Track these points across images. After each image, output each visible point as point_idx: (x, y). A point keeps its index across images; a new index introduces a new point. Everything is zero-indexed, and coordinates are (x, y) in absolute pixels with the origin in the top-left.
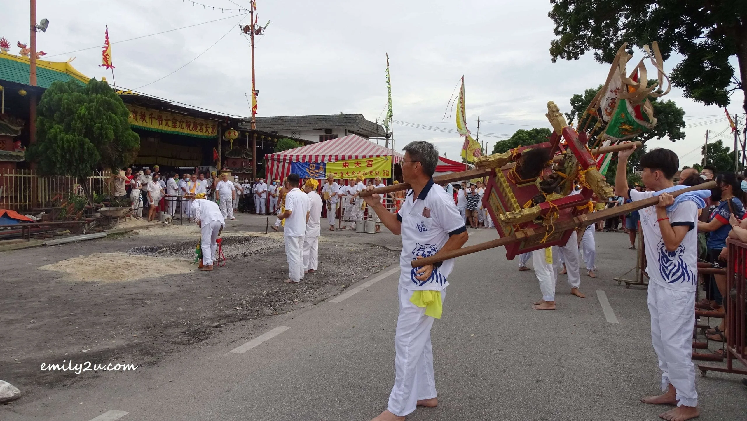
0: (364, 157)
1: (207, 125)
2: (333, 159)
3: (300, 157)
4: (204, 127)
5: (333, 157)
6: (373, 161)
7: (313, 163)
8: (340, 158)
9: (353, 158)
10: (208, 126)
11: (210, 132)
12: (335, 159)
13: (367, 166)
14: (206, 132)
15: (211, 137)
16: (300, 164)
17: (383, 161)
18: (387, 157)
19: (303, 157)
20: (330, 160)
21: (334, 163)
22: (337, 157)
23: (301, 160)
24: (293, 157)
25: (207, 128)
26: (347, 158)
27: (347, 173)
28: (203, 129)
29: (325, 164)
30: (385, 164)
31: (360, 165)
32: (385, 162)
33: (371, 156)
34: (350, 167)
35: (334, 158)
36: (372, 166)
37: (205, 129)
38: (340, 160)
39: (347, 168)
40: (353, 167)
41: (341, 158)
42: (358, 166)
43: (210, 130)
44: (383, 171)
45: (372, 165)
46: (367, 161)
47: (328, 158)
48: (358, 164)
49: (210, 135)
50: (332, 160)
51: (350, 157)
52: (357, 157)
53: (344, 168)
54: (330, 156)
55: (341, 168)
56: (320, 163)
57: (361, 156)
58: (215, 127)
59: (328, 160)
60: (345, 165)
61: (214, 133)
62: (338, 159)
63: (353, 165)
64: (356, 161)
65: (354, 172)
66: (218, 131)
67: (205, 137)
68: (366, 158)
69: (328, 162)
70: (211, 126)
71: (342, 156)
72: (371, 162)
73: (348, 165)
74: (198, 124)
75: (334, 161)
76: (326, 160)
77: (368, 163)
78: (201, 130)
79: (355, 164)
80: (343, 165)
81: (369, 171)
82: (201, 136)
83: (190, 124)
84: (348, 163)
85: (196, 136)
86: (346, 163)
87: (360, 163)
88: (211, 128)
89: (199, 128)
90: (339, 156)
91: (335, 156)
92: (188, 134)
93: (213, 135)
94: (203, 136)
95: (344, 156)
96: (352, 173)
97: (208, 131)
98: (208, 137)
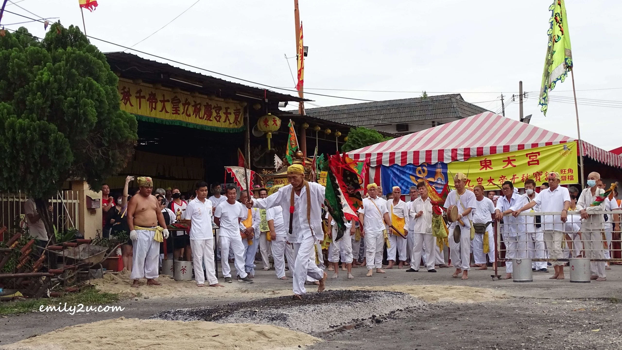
0: (521, 147)
1: (227, 109)
2: (461, 155)
3: (396, 156)
4: (221, 114)
5: (461, 152)
6: (539, 153)
7: (422, 165)
8: (473, 152)
9: (500, 149)
10: (229, 111)
11: (232, 121)
12: (465, 155)
13: (529, 164)
14: (225, 121)
15: (233, 129)
16: (398, 170)
17: (559, 151)
18: (567, 145)
19: (402, 156)
20: (454, 158)
21: (462, 162)
22: (467, 150)
23: (398, 162)
24: (384, 157)
25: (227, 113)
26: (486, 151)
27: (490, 180)
28: (220, 117)
29: (445, 166)
30: (564, 158)
31: (514, 163)
32: (564, 154)
33: (535, 145)
34: (495, 169)
35: (463, 153)
36: (538, 164)
37: (223, 117)
38: (473, 157)
39: (489, 170)
40: (501, 168)
41: (476, 153)
42: (510, 166)
43: (232, 118)
44: (562, 171)
45: (538, 161)
46: (527, 155)
47: (450, 154)
48: (509, 161)
49: (231, 126)
50: (458, 158)
51: (493, 150)
52: (506, 149)
53: (484, 170)
54: (454, 151)
55: (478, 171)
56: (437, 164)
57: (515, 145)
58: (240, 112)
59: (451, 158)
60: (484, 164)
61: (238, 123)
62: (469, 155)
63: (500, 165)
64: (506, 156)
65: (503, 176)
66: (245, 119)
67: (224, 131)
68: (525, 149)
69: (451, 161)
70: (234, 110)
71: (478, 148)
72: (536, 156)
73: (491, 164)
74: (213, 107)
75: (461, 159)
76: (446, 158)
77: (530, 158)
78: (218, 118)
79: (504, 161)
80: (481, 165)
81: (534, 174)
82: (217, 128)
83: (200, 107)
84: (490, 161)
85: (209, 129)
86: (485, 161)
87: (514, 160)
88: (234, 113)
89: (214, 114)
90: (472, 149)
91: (465, 149)
92: (197, 125)
93: (236, 127)
94: (221, 128)
95: (482, 148)
96: (500, 179)
97: (229, 120)
98: (229, 129)
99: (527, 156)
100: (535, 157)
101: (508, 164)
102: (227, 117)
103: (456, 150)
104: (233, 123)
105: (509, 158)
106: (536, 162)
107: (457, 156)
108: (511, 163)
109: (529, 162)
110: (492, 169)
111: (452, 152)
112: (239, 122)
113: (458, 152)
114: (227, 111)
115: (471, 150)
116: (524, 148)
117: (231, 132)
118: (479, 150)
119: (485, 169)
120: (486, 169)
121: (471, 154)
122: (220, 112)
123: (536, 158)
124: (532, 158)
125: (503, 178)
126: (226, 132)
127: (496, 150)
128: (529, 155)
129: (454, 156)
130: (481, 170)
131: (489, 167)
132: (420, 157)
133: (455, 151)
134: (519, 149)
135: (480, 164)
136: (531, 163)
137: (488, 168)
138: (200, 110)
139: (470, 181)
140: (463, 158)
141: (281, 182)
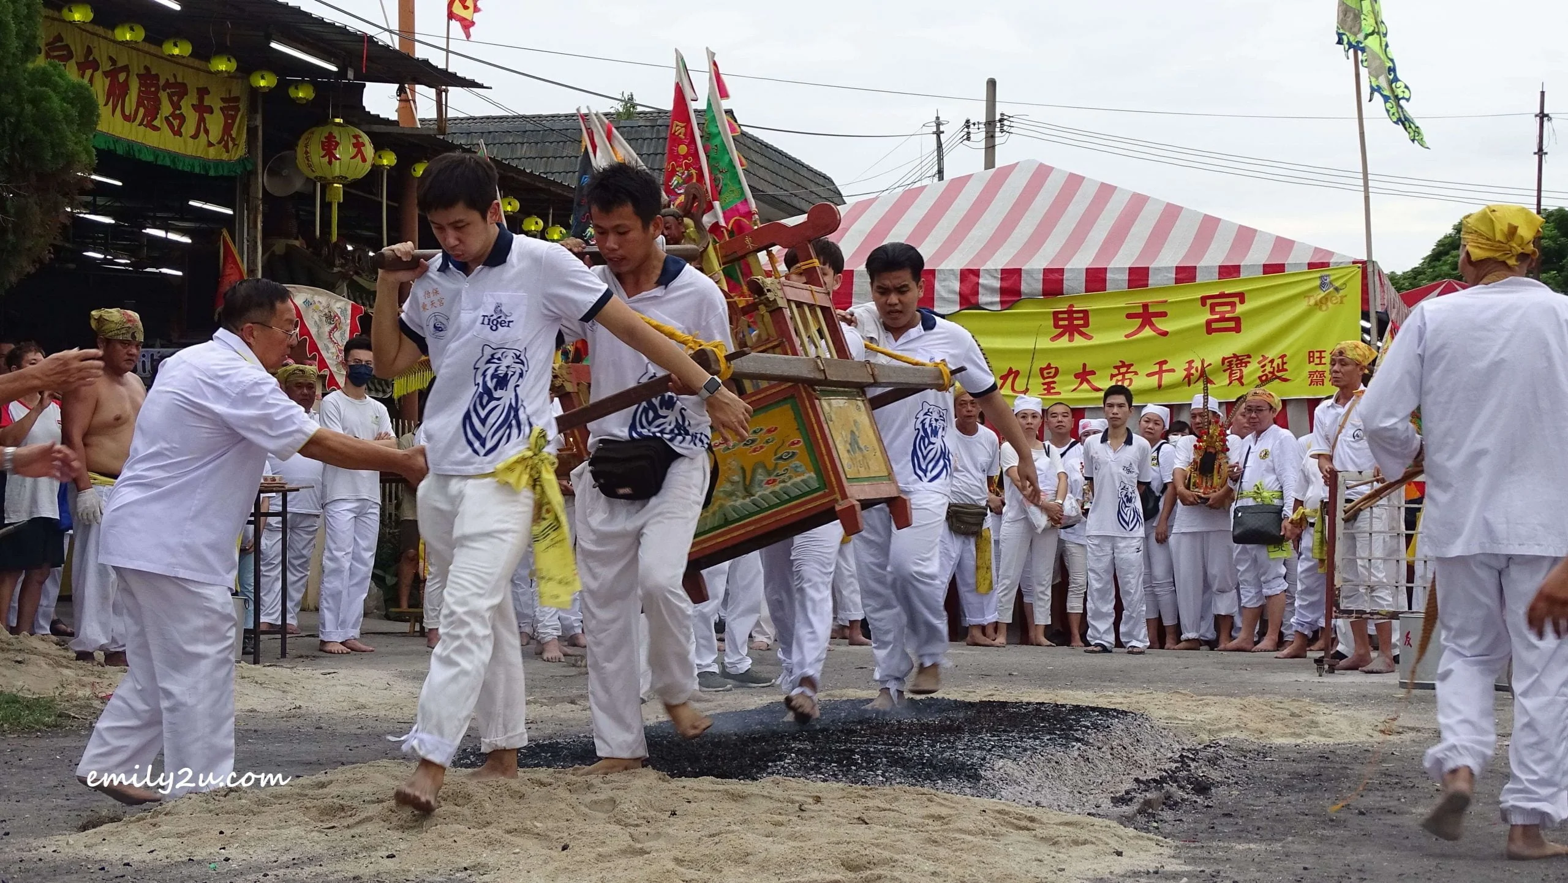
0: (1185, 275)
1: (203, 92)
2: (991, 290)
4: (187, 107)
5: (990, 281)
6: (1241, 297)
8: (1031, 284)
9: (1117, 279)
10: (207, 101)
11: (214, 136)
12: (1003, 291)
13: (1209, 328)
14: (195, 136)
15: (218, 163)
17: (1305, 294)
18: (1333, 275)
20: (968, 299)
21: (994, 314)
22: (1011, 275)
25: (202, 109)
26: (1074, 282)
27: (1084, 375)
28: (182, 119)
30: (1319, 316)
31: (1162, 325)
32: (1319, 304)
33: (1229, 271)
34: (1099, 338)
35: (997, 284)
36: (1237, 329)
37: (192, 118)
38: (1031, 298)
39: (1079, 341)
40: (1119, 336)
41: (1039, 286)
42: (1147, 332)
43: (215, 124)
44: (1311, 355)
45: (1237, 320)
46: (1204, 300)
47: (956, 285)
48: (1146, 316)
49: (212, 153)
50: (983, 299)
51: (1096, 279)
52: (1138, 277)
53: (1064, 342)
54: (969, 276)
55: (1044, 343)
57: (1167, 269)
58: (237, 109)
59: (957, 298)
60: (1066, 323)
61: (231, 144)
62: (1018, 293)
63: (1118, 326)
64: (1137, 300)
65: (1123, 365)
66: (252, 132)
67: (193, 166)
68: (1198, 281)
69: (957, 308)
70: (222, 99)
71: (1047, 271)
72: (1233, 304)
73: (1086, 325)
74: (162, 82)
75: (992, 303)
76: (944, 299)
77: (1212, 311)
78: (176, 123)
79: (1129, 316)
80: (1056, 326)
81: (1224, 359)
82: (174, 156)
83: (126, 80)
84: (1085, 312)
85: (150, 158)
86: (1070, 312)
87: (1164, 314)
88: (221, 109)
89: (166, 109)
90: (1028, 272)
91: (1003, 271)
92: (117, 140)
93: (225, 157)
94: (185, 156)
95: (1061, 271)
96: (1116, 372)
97: (207, 132)
98: (205, 163)
99: (1204, 304)
100: (1228, 308)
101: (1142, 327)
102: (202, 120)
103: (976, 273)
104: (219, 143)
105: (1145, 306)
106: (1232, 324)
107: (977, 293)
108: (1152, 325)
109: (1209, 323)
110: (1090, 338)
111: (962, 281)
112: (233, 140)
113: (981, 281)
114: (201, 99)
115: (1023, 275)
116: (1193, 278)
117: (212, 173)
118: (1051, 276)
119: (1066, 337)
120: (1071, 340)
121: (1024, 288)
122: (182, 103)
123: (1233, 311)
124: (1218, 309)
125: (1123, 370)
126: (197, 170)
127: (1104, 280)
128: (1209, 302)
129: (967, 291)
130: (1054, 339)
131: (1082, 334)
133: (972, 277)
134: (1178, 281)
135: (1052, 322)
136: (1214, 325)
137: (1077, 336)
138: (125, 88)
139: (1017, 373)
140: (998, 299)
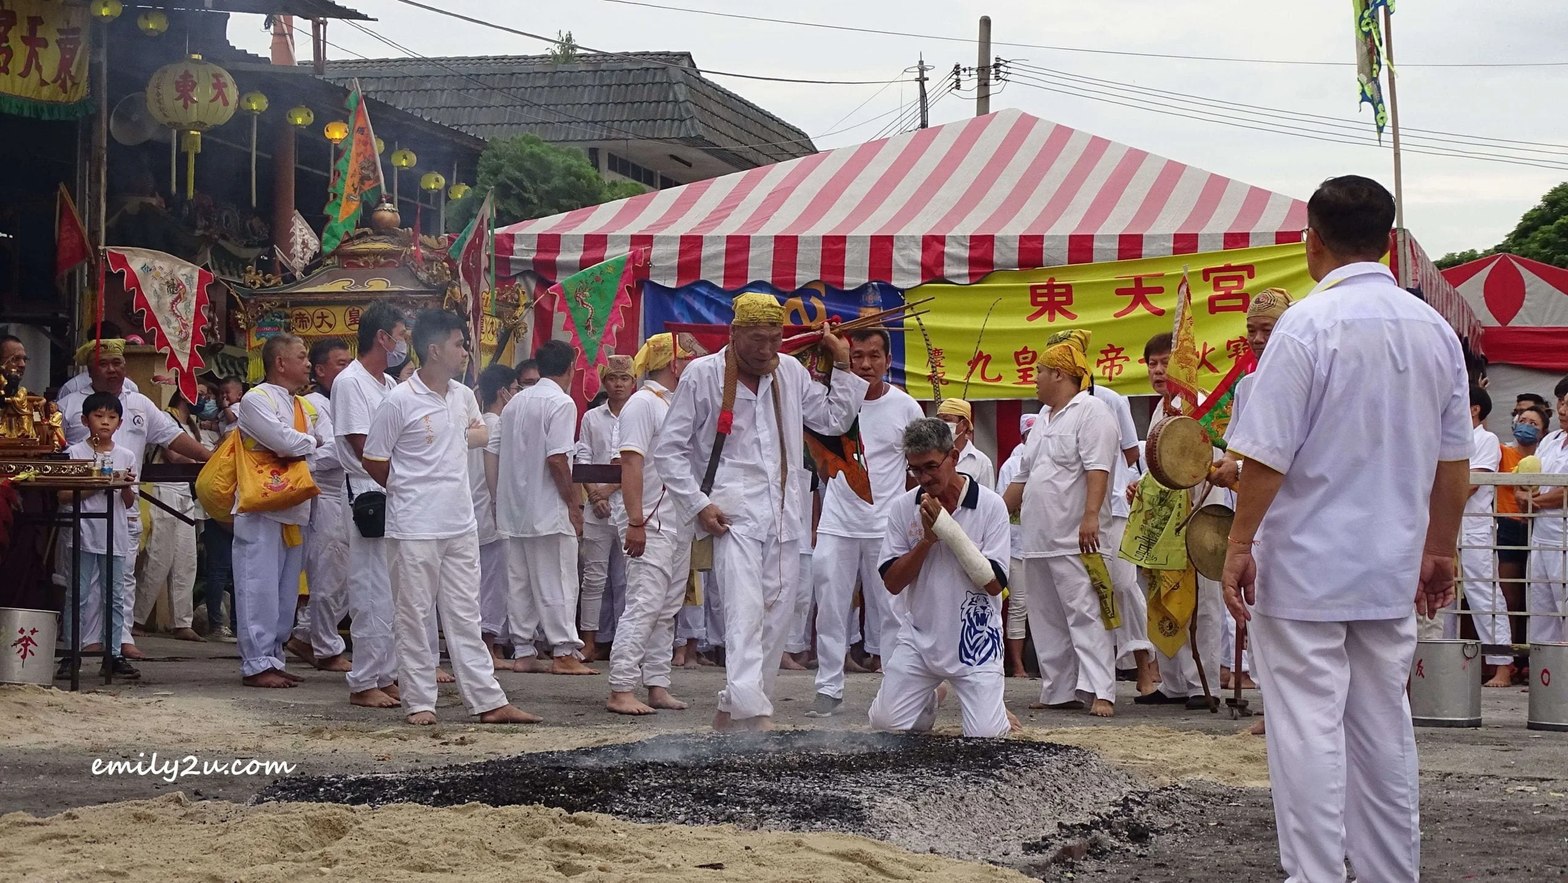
0: (1185, 243)
1: (34, 22)
2: (958, 260)
3: (706, 251)
4: (15, 38)
5: (957, 249)
6: (1250, 270)
7: (806, 291)
8: (1005, 254)
9: (1105, 247)
10: (40, 33)
11: (48, 74)
12: (972, 262)
13: (1213, 306)
14: (24, 74)
15: (53, 106)
16: (709, 302)
19: (728, 253)
20: (932, 271)
21: (962, 289)
22: (982, 244)
23: (713, 273)
24: (657, 251)
25: (33, 42)
26: (1055, 251)
29: (893, 298)
31: (1158, 302)
33: (1236, 240)
34: (1084, 318)
35: (965, 253)
37: (21, 54)
38: (1005, 270)
39: (1060, 320)
40: (1107, 316)
41: (1015, 256)
42: (1141, 310)
43: (50, 59)
46: (1206, 273)
47: (918, 255)
48: (1139, 293)
49: (46, 93)
50: (949, 270)
51: (1081, 248)
52: (1130, 246)
53: (1043, 322)
54: (932, 244)
55: (1019, 323)
56: (863, 289)
57: (1163, 237)
58: (77, 42)
59: (919, 269)
60: (1045, 299)
61: (69, 83)
62: (990, 264)
63: (1105, 304)
64: (1127, 274)
65: (1112, 348)
66: (94, 69)
67: (22, 108)
68: (1200, 251)
69: (919, 282)
70: (59, 30)
71: (1023, 238)
72: (1240, 279)
73: (1069, 302)
75: (959, 276)
76: (903, 270)
77: (1216, 286)
78: (2, 58)
79: (1119, 292)
80: (1034, 303)
81: (1229, 343)
82: (1, 97)
84: (1068, 287)
86: (1051, 287)
87: (1160, 290)
88: (58, 42)
90: (1003, 240)
91: (973, 238)
93: (62, 98)
94: (11, 97)
95: (1040, 238)
96: (1103, 357)
97: (39, 68)
98: (37, 106)
99: (1206, 278)
100: (1235, 283)
101: (1134, 304)
102: (33, 56)
103: (941, 240)
104: (54, 82)
105: (1138, 280)
107: (942, 265)
108: (1146, 302)
109: (1212, 300)
110: (1073, 317)
111: (924, 250)
112: (72, 78)
113: (947, 249)
114: (33, 30)
115: (996, 243)
116: (1194, 248)
117: (46, 117)
118: (1029, 245)
119: (1046, 316)
120: (1051, 319)
121: (997, 257)
122: (10, 34)
123: (1240, 287)
124: (1222, 284)
125: (1112, 355)
126: (26, 113)
127: (1091, 250)
128: (1212, 276)
129: (930, 262)
130: (1030, 319)
131: (1065, 313)
132: (800, 258)
133: (936, 245)
134: (1176, 251)
135: (1029, 299)
136: (1218, 303)
137: (1059, 316)
139: (988, 358)
140: (966, 271)
141: (318, 322)
